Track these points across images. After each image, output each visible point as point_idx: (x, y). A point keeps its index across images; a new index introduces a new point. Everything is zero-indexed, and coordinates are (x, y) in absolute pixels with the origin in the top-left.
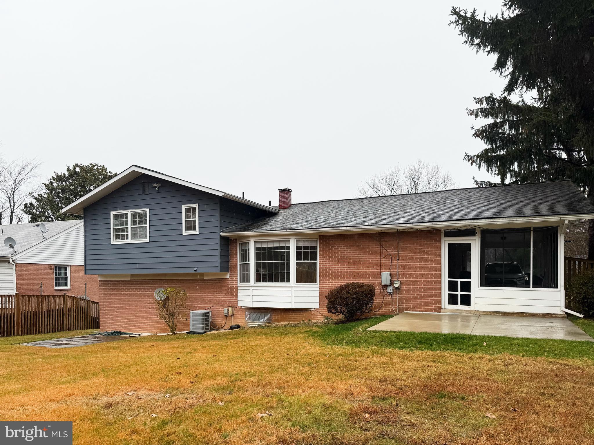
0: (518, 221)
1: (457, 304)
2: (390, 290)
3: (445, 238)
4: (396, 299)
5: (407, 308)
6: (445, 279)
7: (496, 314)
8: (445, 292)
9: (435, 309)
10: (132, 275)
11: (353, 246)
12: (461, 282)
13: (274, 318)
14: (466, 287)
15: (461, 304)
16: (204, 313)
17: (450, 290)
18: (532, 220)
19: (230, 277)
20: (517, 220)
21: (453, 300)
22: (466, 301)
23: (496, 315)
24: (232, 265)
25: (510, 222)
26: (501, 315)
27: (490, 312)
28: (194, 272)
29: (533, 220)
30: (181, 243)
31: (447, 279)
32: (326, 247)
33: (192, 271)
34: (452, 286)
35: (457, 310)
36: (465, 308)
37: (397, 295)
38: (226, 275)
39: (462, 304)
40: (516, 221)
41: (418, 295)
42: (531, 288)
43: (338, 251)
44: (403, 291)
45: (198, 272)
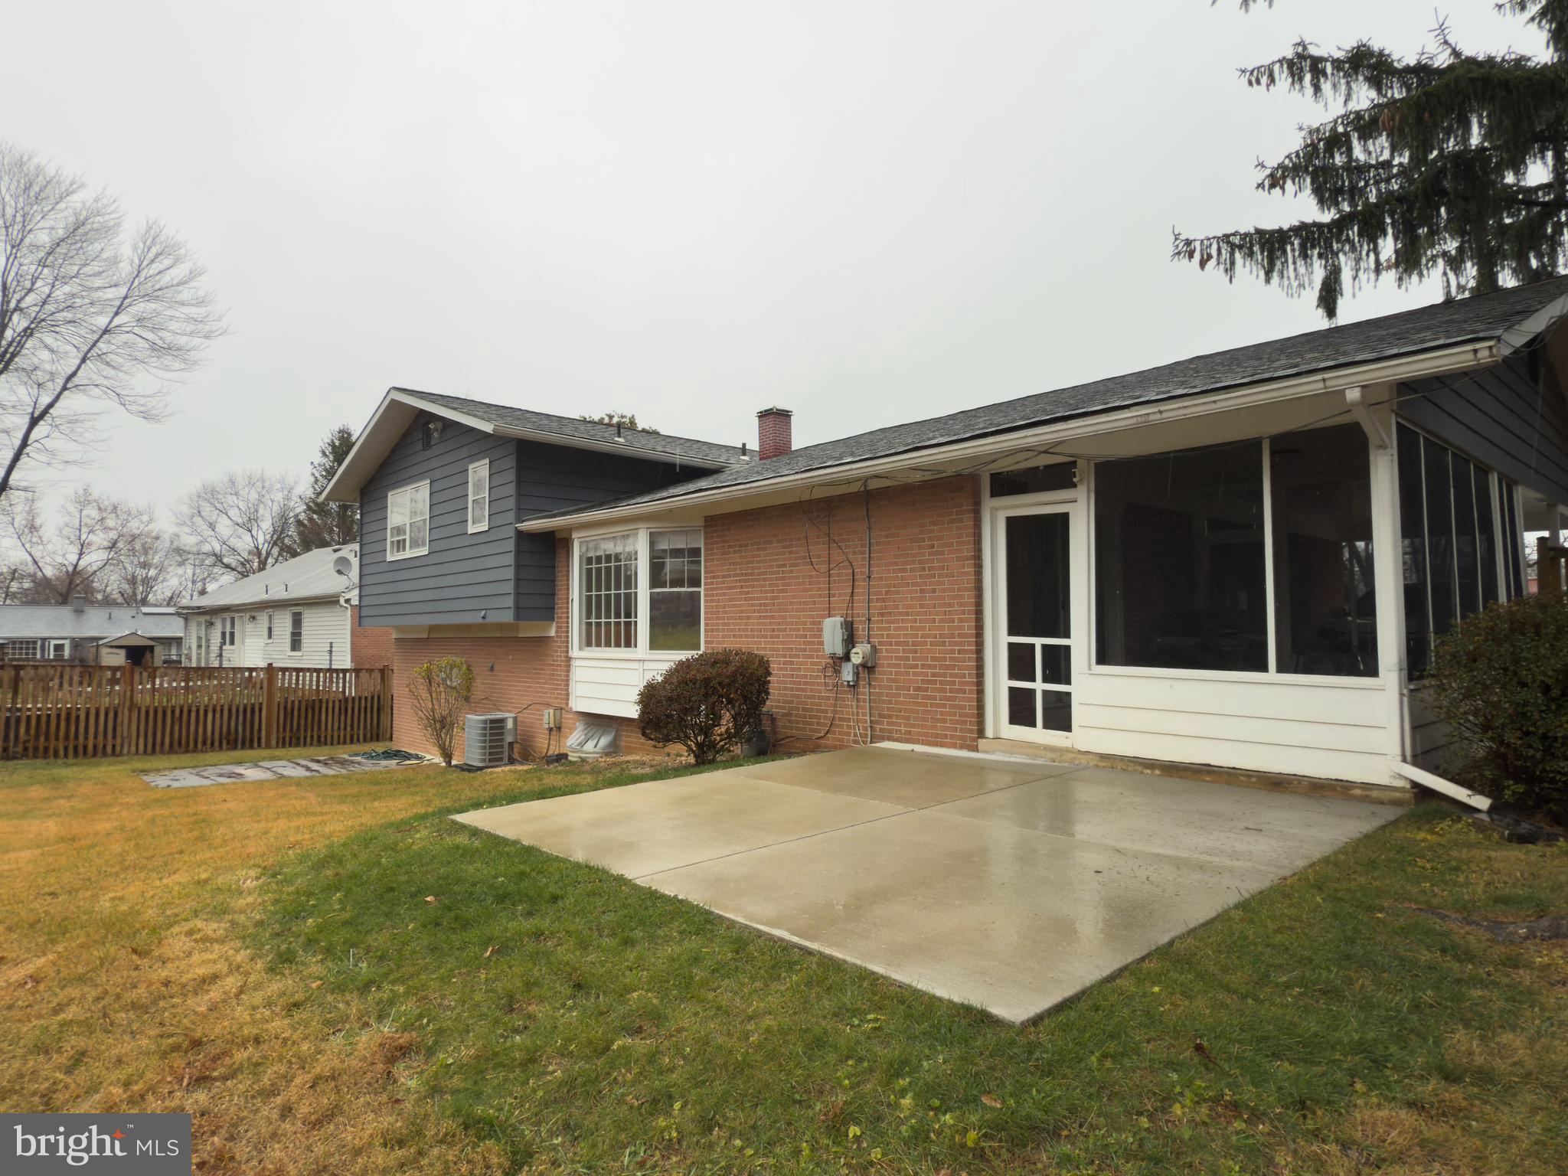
0: (1165, 415)
1: (1033, 724)
2: (847, 674)
3: (994, 499)
4: (864, 701)
5: (890, 731)
6: (998, 639)
7: (1140, 768)
8: (999, 684)
9: (963, 739)
10: (432, 628)
11: (770, 542)
12: (1044, 647)
13: (626, 742)
14: (1058, 665)
15: (1046, 726)
16: (485, 722)
17: (1013, 675)
18: (1213, 406)
19: (557, 632)
20: (1160, 412)
21: (1021, 710)
22: (1059, 715)
23: (1142, 773)
24: (559, 604)
25: (1140, 419)
26: (1157, 772)
27: (1122, 758)
28: (481, 621)
29: (1219, 405)
30: (467, 553)
31: (1005, 639)
32: (718, 548)
33: (475, 618)
34: (1020, 662)
35: (1031, 745)
36: (1055, 738)
37: (867, 690)
38: (549, 628)
39: (1048, 725)
40: (1158, 416)
41: (918, 689)
42: (1272, 674)
43: (740, 557)
44: (881, 677)
45: (488, 620)
